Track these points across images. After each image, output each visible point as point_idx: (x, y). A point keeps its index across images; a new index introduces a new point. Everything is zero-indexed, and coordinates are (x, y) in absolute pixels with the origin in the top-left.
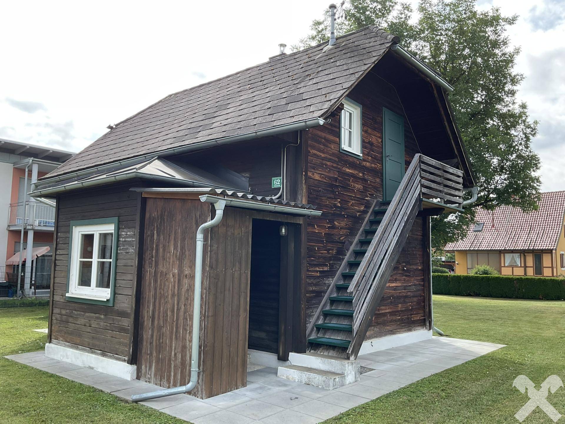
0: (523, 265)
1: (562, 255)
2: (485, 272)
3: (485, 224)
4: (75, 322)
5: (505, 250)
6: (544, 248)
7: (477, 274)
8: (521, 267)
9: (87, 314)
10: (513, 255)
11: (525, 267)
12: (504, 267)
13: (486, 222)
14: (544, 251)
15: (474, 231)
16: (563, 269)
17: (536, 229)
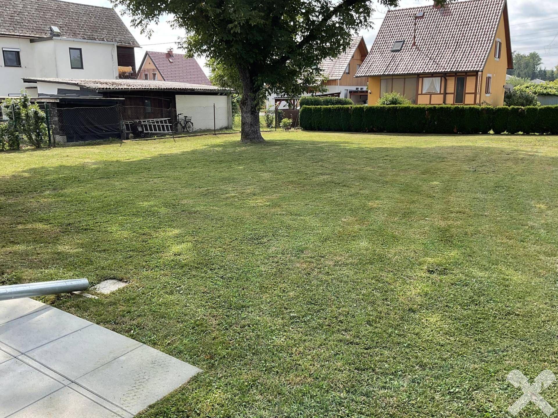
0: (442, 92)
1: (489, 79)
2: (394, 102)
3: (405, 42)
5: (424, 73)
6: (469, 70)
7: (384, 104)
8: (440, 94)
10: (433, 79)
11: (445, 94)
12: (422, 94)
13: (406, 40)
14: (468, 74)
15: (392, 51)
16: (488, 95)
17: (463, 46)
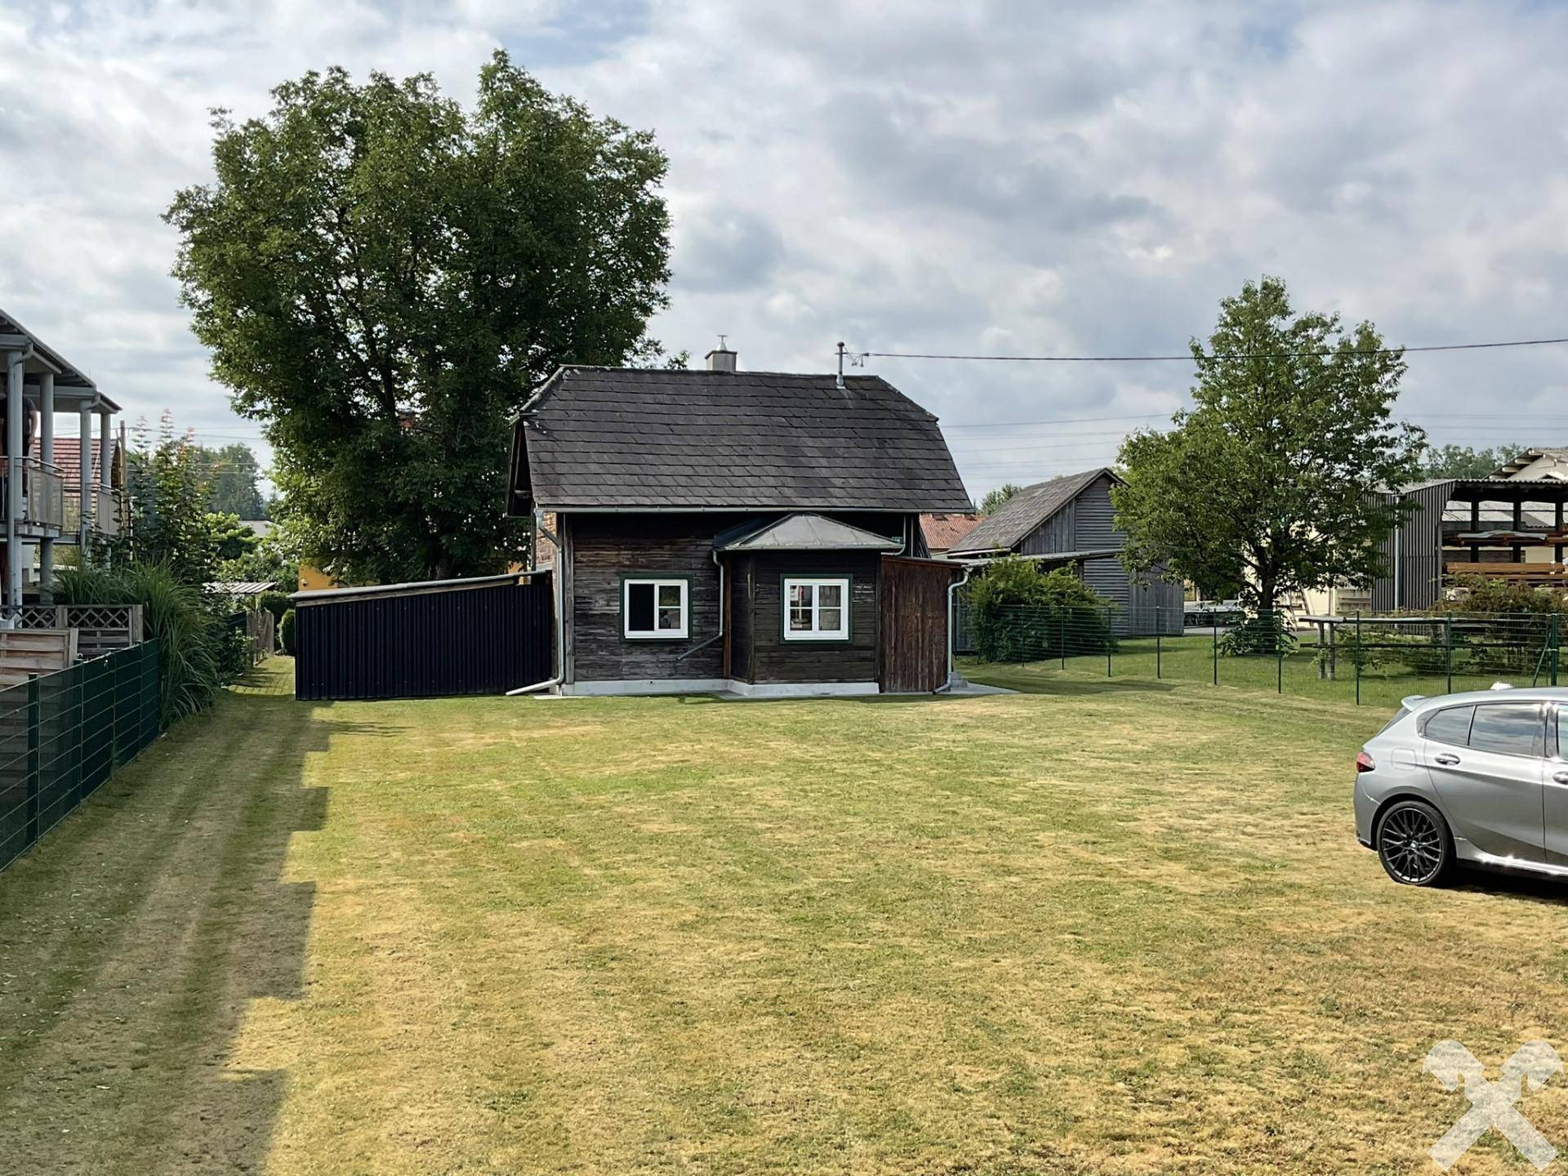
9: (814, 653)
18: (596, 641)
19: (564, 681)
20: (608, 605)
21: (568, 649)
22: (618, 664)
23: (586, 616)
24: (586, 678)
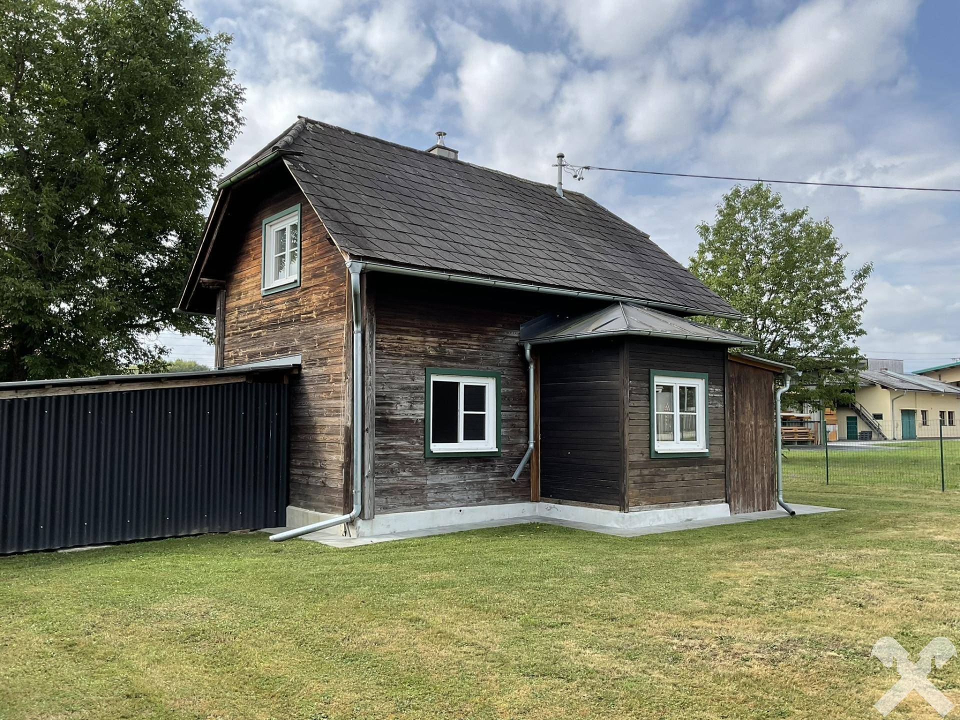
4: (664, 480)
9: (679, 469)
18: (398, 457)
19: (361, 515)
20: (411, 408)
21: (368, 468)
22: (421, 488)
23: (386, 422)
24: (386, 509)
